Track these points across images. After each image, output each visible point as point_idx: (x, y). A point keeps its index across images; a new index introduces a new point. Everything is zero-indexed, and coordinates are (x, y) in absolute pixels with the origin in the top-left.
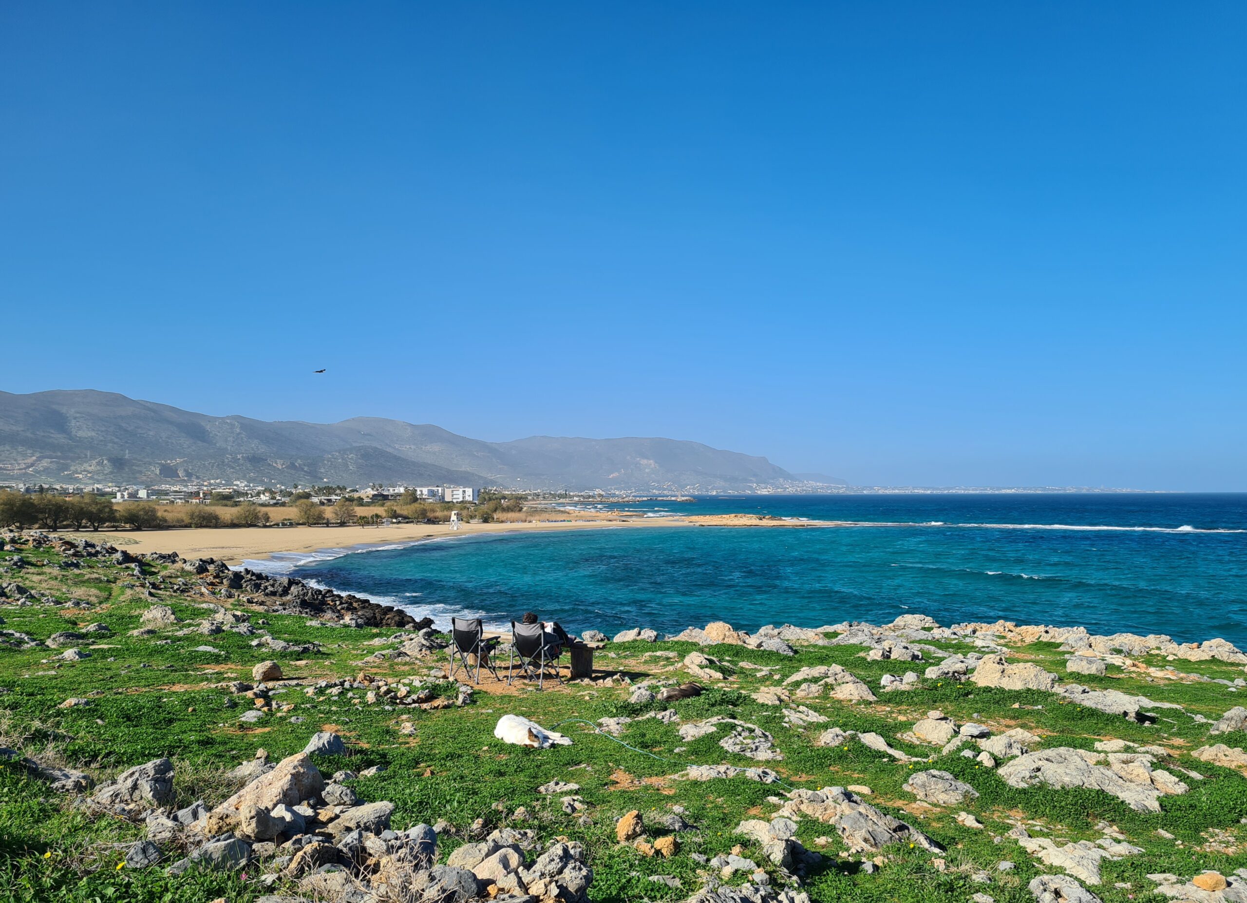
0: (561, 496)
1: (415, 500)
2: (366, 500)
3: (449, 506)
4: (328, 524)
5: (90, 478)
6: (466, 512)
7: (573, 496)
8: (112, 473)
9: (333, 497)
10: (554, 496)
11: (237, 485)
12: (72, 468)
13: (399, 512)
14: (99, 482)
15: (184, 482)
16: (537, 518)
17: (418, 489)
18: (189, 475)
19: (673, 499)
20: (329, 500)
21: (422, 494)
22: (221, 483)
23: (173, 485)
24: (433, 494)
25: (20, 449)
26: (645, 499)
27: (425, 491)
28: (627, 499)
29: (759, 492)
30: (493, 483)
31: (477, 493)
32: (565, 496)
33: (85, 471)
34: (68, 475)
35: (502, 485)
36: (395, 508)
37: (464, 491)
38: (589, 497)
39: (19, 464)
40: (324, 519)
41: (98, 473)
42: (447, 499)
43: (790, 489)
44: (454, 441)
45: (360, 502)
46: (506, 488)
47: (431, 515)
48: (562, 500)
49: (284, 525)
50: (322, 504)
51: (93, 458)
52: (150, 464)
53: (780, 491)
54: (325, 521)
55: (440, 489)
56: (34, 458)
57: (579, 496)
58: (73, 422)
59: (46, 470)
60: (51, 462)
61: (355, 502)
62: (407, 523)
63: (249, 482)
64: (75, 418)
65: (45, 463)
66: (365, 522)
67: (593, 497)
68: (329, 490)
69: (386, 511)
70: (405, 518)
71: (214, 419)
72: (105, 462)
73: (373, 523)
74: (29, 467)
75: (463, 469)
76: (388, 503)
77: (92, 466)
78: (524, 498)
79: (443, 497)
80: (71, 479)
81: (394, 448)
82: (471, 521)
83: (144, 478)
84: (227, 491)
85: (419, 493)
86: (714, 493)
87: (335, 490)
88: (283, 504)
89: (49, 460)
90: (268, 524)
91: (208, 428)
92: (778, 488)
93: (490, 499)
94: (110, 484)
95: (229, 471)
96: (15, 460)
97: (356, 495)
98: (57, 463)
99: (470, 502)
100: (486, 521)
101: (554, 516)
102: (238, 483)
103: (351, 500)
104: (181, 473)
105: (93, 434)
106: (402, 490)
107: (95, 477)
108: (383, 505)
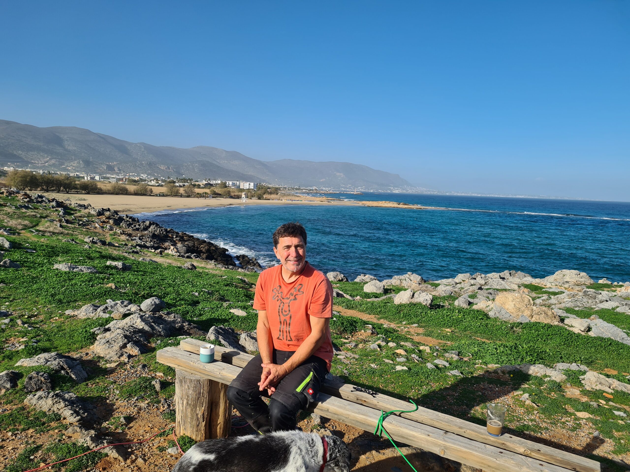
0: (296, 189)
1: (226, 187)
2: (202, 186)
3: (242, 190)
4: (181, 196)
5: (74, 170)
6: (250, 194)
7: (303, 189)
8: (84, 167)
9: (186, 184)
10: (293, 189)
11: (142, 176)
12: (66, 164)
13: (217, 192)
14: (78, 172)
15: (117, 174)
16: (285, 198)
17: (227, 182)
18: (119, 170)
19: (352, 193)
20: (184, 185)
21: (229, 184)
22: (135, 175)
23: (112, 175)
24: (234, 184)
25: (42, 154)
26: (338, 192)
27: (231, 183)
28: (329, 192)
29: (394, 192)
30: (264, 181)
31: (256, 186)
32: (299, 189)
33: (71, 166)
34: (64, 167)
35: (268, 182)
36: (215, 190)
37: (250, 184)
38: (311, 190)
39: (41, 161)
40: (179, 193)
41: (77, 167)
42: (241, 187)
43: (410, 191)
44: (246, 159)
45: (199, 186)
46: (270, 184)
47: (232, 194)
48: (297, 191)
49: (160, 196)
50: (180, 186)
51: (75, 160)
52: (102, 164)
53: (404, 192)
54: (180, 195)
55: (238, 182)
56: (48, 159)
57: (305, 189)
58: (66, 142)
59: (54, 165)
60: (56, 161)
61: (196, 187)
62: (220, 197)
63: (148, 175)
64: (67, 140)
65: (53, 161)
66: (200, 196)
67: (312, 190)
68: (185, 180)
69: (210, 191)
70: (220, 195)
71: (131, 144)
72: (81, 162)
73: (203, 197)
74: (46, 163)
75: (250, 174)
76: (212, 188)
77: (75, 164)
78: (279, 189)
79: (239, 186)
80: (65, 170)
81: (217, 162)
82: (252, 198)
83: (99, 171)
84: (136, 179)
85: (227, 183)
86: (372, 191)
87: (187, 180)
88: (162, 186)
89: (55, 160)
90: (152, 194)
91: (129, 148)
92: (404, 190)
93: (262, 188)
94: (83, 173)
95: (139, 169)
96: (39, 159)
97: (197, 183)
98: (59, 161)
99: (252, 189)
100: (259, 199)
101: (293, 198)
102: (143, 175)
103: (194, 185)
104: (116, 169)
105: (75, 148)
106: (219, 182)
107: (76, 169)
108: (209, 189)
